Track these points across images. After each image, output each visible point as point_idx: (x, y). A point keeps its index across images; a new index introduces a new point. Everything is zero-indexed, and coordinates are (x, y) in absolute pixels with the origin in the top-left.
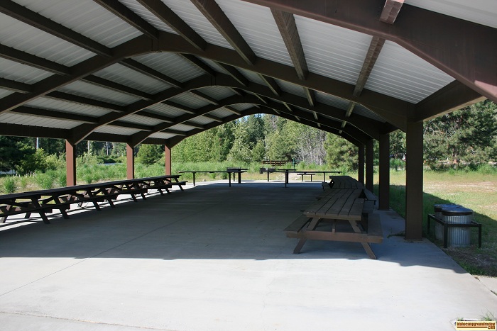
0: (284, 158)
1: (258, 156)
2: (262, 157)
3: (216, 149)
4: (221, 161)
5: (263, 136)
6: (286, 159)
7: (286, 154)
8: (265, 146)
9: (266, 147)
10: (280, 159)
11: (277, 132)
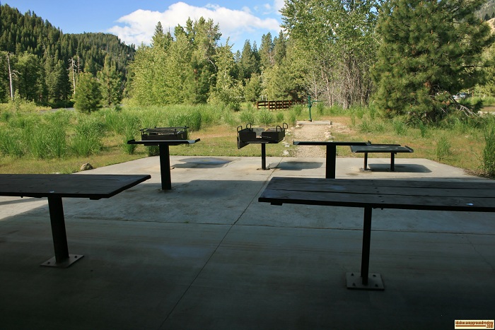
0: (286, 96)
1: (253, 95)
2: (258, 96)
3: (189, 85)
4: (197, 103)
5: (259, 72)
6: (290, 98)
7: (289, 91)
8: (261, 82)
9: (263, 84)
10: (281, 99)
11: (276, 67)
